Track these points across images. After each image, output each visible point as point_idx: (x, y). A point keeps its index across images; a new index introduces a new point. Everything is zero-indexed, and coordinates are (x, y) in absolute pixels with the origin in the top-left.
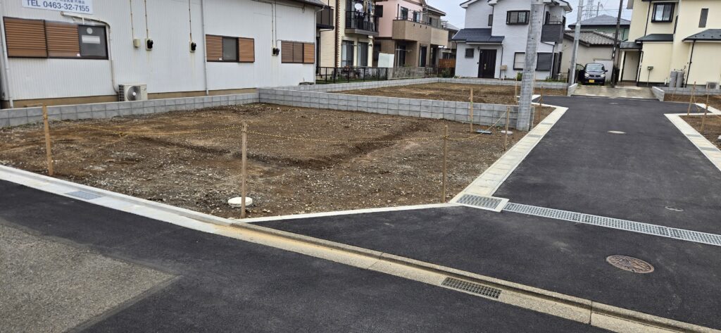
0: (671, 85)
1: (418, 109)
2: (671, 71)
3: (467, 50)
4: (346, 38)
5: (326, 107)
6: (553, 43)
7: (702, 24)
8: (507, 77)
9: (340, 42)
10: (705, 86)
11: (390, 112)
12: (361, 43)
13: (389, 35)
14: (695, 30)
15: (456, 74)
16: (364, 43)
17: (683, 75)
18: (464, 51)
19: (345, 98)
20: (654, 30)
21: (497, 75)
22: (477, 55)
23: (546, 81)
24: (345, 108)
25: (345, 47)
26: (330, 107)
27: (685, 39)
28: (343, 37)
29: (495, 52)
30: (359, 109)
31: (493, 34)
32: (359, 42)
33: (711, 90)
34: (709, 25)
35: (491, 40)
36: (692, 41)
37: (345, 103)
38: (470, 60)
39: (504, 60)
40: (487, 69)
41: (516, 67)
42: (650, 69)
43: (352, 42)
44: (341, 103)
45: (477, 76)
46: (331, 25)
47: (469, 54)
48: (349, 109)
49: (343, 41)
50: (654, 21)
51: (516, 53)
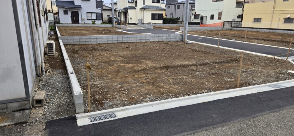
0: (139, 23)
1: (149, 38)
2: (138, 19)
3: (64, 11)
5: (106, 42)
7: (144, 4)
8: (85, 23)
10: (148, 23)
11: (138, 41)
14: (143, 6)
15: (61, 22)
17: (142, 21)
19: (116, 37)
20: (130, 5)
21: (80, 22)
22: (69, 13)
23: (101, 24)
24: (116, 42)
26: (108, 42)
27: (140, 9)
29: (78, 12)
30: (124, 41)
31: (75, 4)
33: (150, 25)
34: (146, 4)
35: (76, 7)
36: (143, 9)
37: (116, 39)
38: (66, 16)
39: (82, 15)
40: (75, 19)
41: (88, 19)
42: (131, 18)
44: (114, 40)
45: (71, 23)
47: (66, 12)
48: (119, 42)
50: (129, 2)
51: (87, 13)
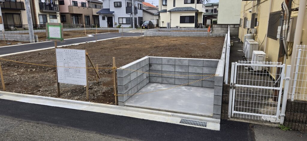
0: (167, 28)
2: (167, 22)
3: (103, 17)
4: (40, 13)
6: (130, 14)
7: (174, 6)
9: (37, 15)
10: (175, 27)
12: (52, 15)
13: (68, 12)
14: (172, 8)
15: (100, 26)
16: (54, 15)
18: (102, 17)
20: (163, 8)
21: (114, 26)
22: (106, 19)
25: (41, 17)
28: (38, 13)
29: (112, 17)
31: (110, 11)
32: (50, 15)
33: (177, 29)
34: (177, 6)
35: (109, 13)
38: (104, 21)
39: (115, 21)
40: (110, 24)
41: (119, 23)
42: (163, 22)
43: (46, 15)
45: (107, 27)
46: (23, 8)
47: (104, 18)
49: (39, 14)
50: (163, 5)
51: (119, 18)
